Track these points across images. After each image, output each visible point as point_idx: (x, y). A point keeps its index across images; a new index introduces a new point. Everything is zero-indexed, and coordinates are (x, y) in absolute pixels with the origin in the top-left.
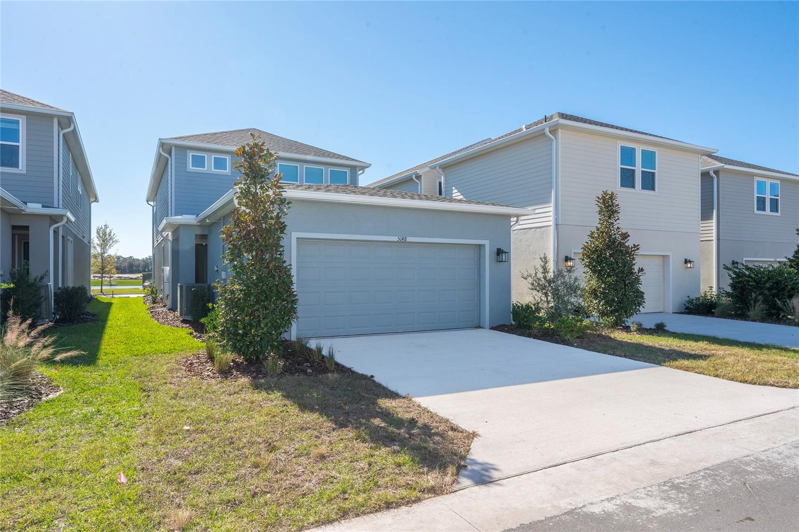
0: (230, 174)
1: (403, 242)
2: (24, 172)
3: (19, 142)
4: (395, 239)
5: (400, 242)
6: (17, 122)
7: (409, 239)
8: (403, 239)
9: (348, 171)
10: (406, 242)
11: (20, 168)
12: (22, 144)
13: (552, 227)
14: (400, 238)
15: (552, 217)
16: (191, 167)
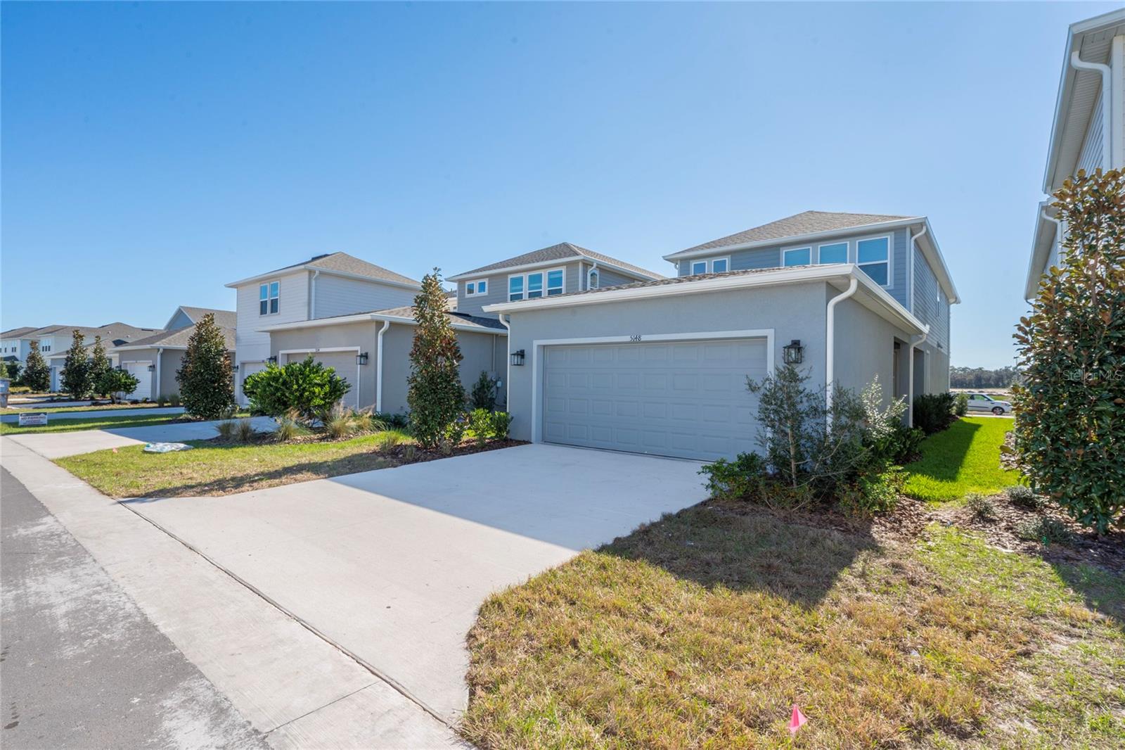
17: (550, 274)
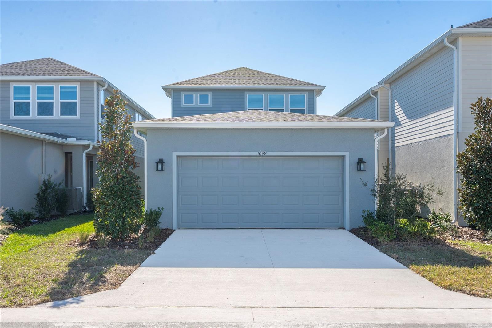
0: (211, 106)
1: (263, 156)
2: (79, 118)
3: (76, 100)
4: (256, 154)
5: (261, 156)
6: (75, 87)
7: (268, 154)
8: (263, 154)
9: (306, 94)
10: (265, 156)
11: (77, 116)
12: (78, 101)
13: (453, 136)
14: (260, 153)
15: (453, 121)
16: (184, 104)
17: (61, 87)
